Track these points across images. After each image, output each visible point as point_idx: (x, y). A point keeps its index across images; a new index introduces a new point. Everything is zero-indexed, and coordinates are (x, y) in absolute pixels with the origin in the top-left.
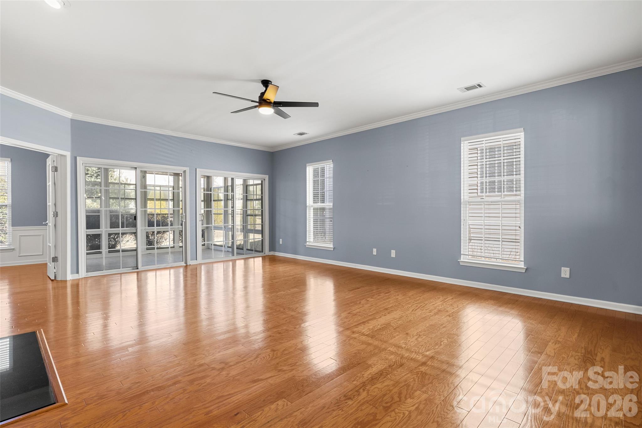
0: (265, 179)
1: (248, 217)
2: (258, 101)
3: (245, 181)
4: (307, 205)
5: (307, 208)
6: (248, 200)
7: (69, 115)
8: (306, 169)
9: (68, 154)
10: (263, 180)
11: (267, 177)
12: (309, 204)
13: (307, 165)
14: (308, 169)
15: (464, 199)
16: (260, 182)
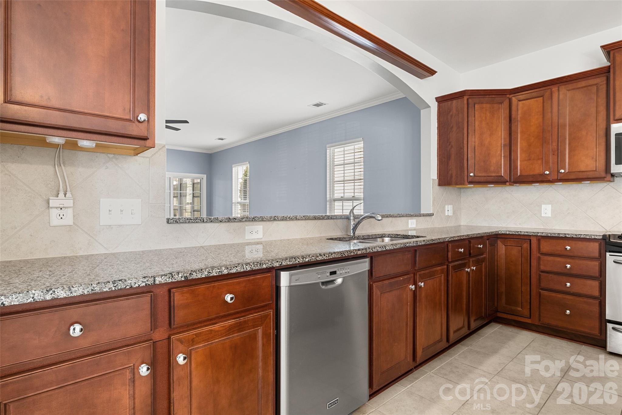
0: (203, 178)
1: (195, 212)
3: (193, 180)
4: (233, 202)
5: (233, 204)
6: (195, 197)
8: (232, 169)
10: (202, 179)
11: (205, 176)
12: (235, 201)
13: (233, 165)
14: (234, 169)
15: (330, 197)
16: (199, 181)
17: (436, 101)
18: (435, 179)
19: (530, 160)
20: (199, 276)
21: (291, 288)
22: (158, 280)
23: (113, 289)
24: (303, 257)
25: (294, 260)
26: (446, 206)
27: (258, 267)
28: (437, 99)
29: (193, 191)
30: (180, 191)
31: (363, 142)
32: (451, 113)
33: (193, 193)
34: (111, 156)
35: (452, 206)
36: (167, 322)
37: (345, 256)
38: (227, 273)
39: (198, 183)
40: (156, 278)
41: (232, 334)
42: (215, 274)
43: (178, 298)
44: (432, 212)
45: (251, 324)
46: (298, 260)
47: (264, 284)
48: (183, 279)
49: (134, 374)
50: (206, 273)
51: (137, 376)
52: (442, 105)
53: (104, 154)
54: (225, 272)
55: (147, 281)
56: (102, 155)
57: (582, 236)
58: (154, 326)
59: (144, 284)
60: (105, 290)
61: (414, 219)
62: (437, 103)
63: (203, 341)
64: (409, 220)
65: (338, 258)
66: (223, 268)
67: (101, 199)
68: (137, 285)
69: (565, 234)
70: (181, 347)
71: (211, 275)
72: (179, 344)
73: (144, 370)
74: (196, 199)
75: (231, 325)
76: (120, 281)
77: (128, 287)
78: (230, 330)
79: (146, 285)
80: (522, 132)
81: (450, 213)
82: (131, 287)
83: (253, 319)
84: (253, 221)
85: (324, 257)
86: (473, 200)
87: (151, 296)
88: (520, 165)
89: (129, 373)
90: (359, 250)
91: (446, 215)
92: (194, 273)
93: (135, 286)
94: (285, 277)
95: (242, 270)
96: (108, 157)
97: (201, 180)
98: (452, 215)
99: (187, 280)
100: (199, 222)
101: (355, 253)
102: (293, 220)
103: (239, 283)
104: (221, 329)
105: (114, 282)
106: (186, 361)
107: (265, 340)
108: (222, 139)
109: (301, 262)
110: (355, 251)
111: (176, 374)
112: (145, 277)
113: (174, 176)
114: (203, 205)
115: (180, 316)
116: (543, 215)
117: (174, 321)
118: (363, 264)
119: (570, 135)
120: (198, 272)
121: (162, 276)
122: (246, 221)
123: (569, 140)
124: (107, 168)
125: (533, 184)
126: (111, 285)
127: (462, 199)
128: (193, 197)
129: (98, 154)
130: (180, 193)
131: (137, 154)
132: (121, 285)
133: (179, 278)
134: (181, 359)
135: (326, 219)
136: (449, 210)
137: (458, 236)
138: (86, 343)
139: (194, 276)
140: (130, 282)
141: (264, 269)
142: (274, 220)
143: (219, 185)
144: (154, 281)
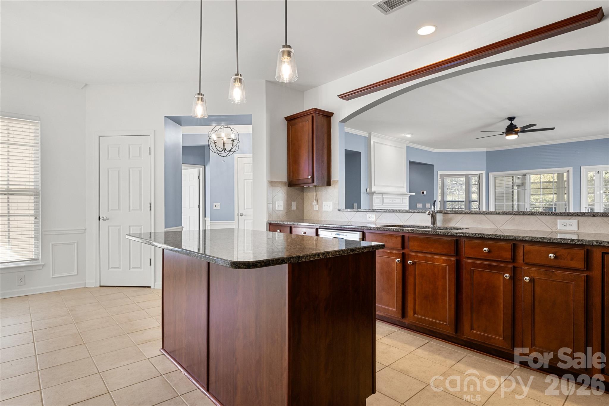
2: (505, 131)
7: (485, 150)
9: (484, 172)
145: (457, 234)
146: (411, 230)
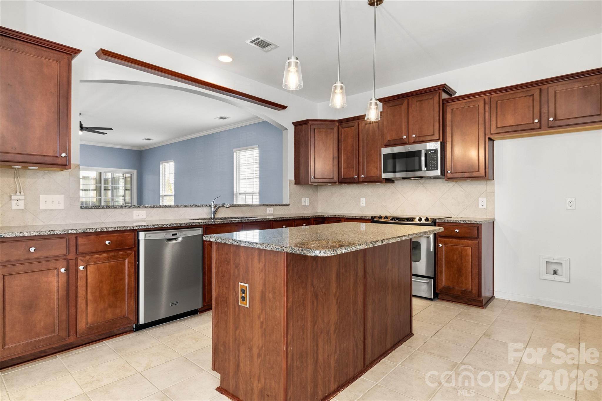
0: (133, 173)
3: (124, 175)
4: (161, 195)
6: (126, 190)
11: (135, 171)
13: (161, 162)
14: (161, 166)
15: (236, 191)
16: (129, 175)
17: (293, 125)
18: (293, 180)
19: (348, 168)
20: (91, 231)
21: (146, 241)
22: (70, 232)
23: (49, 234)
24: (153, 225)
25: (147, 226)
26: (303, 199)
27: (125, 229)
28: (293, 123)
29: (125, 185)
30: (114, 185)
31: (258, 148)
32: (302, 134)
33: (125, 187)
34: (46, 172)
35: (309, 199)
36: (75, 251)
37: (183, 226)
38: (106, 230)
39: (128, 177)
40: (69, 231)
41: (110, 260)
42: (100, 231)
43: (80, 240)
44: (289, 203)
45: (121, 257)
46: (150, 226)
47: (129, 238)
48: (82, 232)
49: (58, 272)
50: (95, 230)
51: (60, 273)
52: (297, 127)
53: (42, 171)
54: (105, 230)
55: (65, 231)
56: (41, 172)
57: (363, 218)
58: (68, 252)
59: (63, 233)
60: (45, 234)
61: (272, 208)
62: (294, 126)
63: (94, 262)
64: (267, 209)
65: (177, 227)
66: (104, 228)
67: (40, 196)
68: (60, 233)
69: (356, 216)
70: (82, 263)
71: (97, 231)
72: (81, 261)
73: (63, 270)
74: (127, 192)
75: (109, 256)
76: (52, 231)
77: (55, 234)
78: (109, 258)
79: (64, 233)
80: (344, 149)
81: (307, 204)
82: (57, 234)
83: (122, 254)
84: (138, 208)
85: (168, 226)
86: (325, 194)
87: (67, 239)
88: (343, 171)
89: (56, 271)
90: (193, 223)
91: (303, 205)
92: (88, 230)
93: (59, 234)
94: (142, 235)
95: (115, 230)
96: (45, 172)
97: (131, 175)
98: (309, 205)
99: (84, 232)
100: (101, 208)
101: (191, 225)
102: (168, 207)
103: (114, 236)
104: (103, 257)
105: (49, 231)
106: (84, 269)
107: (129, 265)
108: (149, 140)
109: (152, 227)
110: (190, 223)
111: (79, 275)
112: (63, 230)
113: (104, 171)
114: (133, 198)
115: (81, 249)
116: (361, 205)
117: (78, 251)
118: (198, 231)
119: (366, 153)
120: (90, 229)
121: (72, 230)
122: (133, 208)
123: (366, 156)
124: (44, 178)
125: (364, 184)
126: (48, 232)
127: (319, 194)
128: (125, 190)
129: (39, 171)
130: (114, 186)
131: (62, 171)
132: (52, 233)
133: (81, 231)
134: (81, 268)
135: (194, 207)
136: (306, 201)
137: (281, 218)
138: (37, 256)
139: (88, 231)
140: (56, 231)
141: (128, 230)
142: (154, 207)
143: (148, 179)
144: (68, 232)
145: (272, 219)
146: (247, 220)
